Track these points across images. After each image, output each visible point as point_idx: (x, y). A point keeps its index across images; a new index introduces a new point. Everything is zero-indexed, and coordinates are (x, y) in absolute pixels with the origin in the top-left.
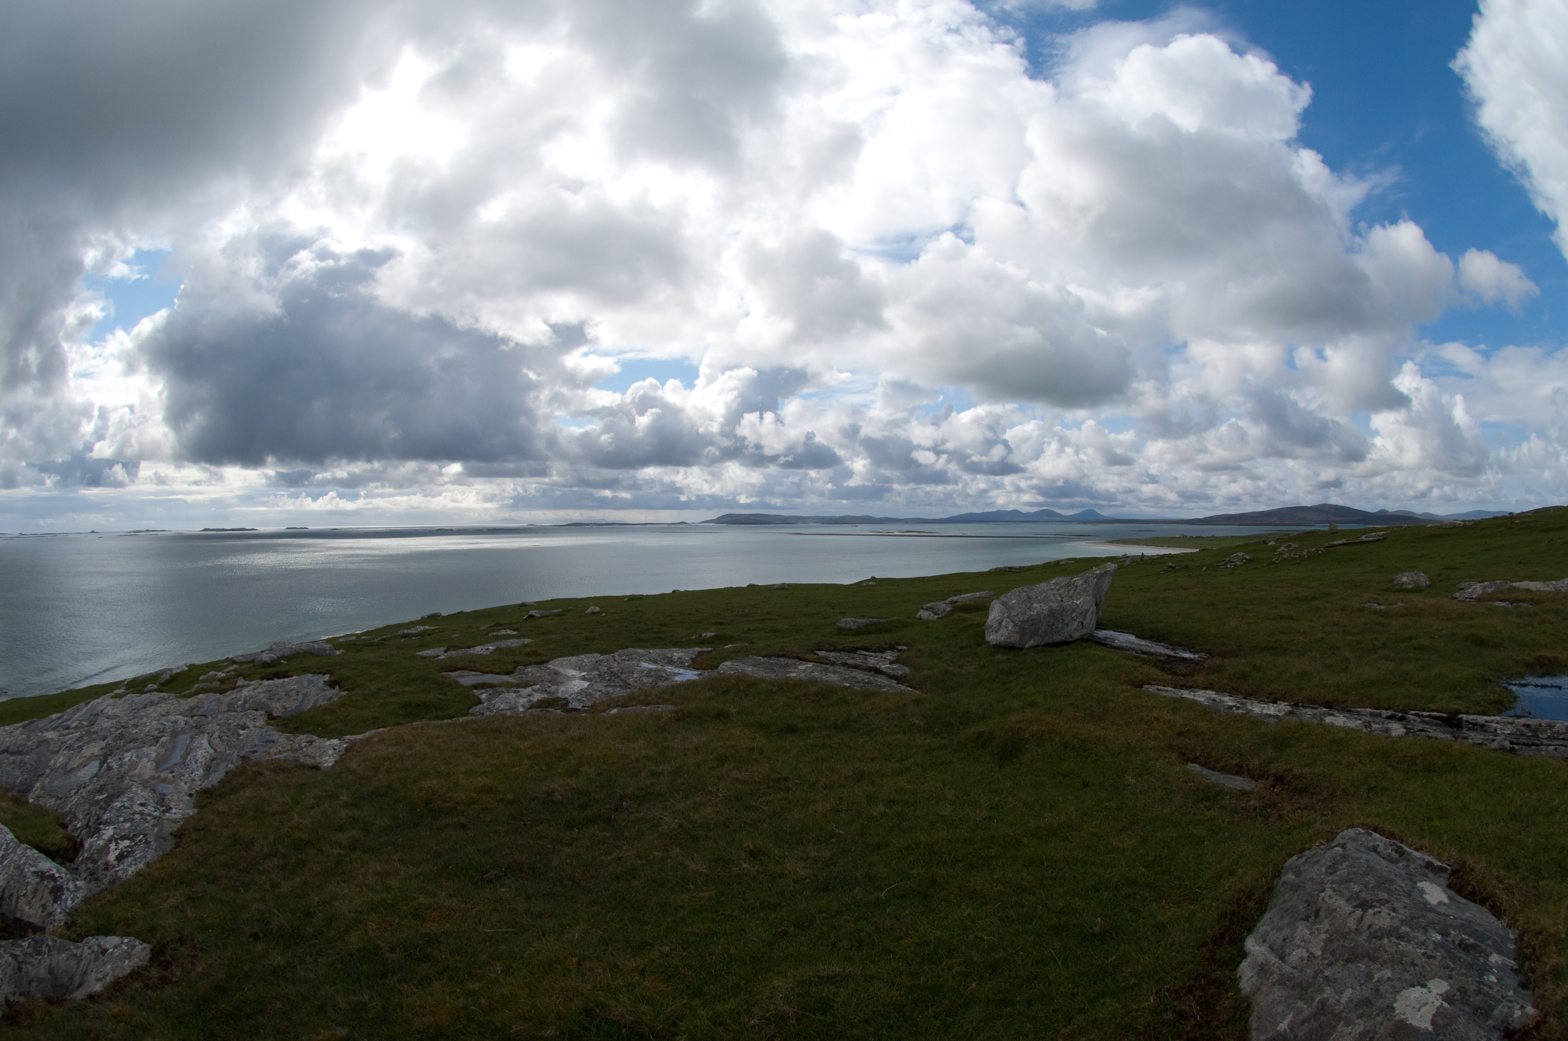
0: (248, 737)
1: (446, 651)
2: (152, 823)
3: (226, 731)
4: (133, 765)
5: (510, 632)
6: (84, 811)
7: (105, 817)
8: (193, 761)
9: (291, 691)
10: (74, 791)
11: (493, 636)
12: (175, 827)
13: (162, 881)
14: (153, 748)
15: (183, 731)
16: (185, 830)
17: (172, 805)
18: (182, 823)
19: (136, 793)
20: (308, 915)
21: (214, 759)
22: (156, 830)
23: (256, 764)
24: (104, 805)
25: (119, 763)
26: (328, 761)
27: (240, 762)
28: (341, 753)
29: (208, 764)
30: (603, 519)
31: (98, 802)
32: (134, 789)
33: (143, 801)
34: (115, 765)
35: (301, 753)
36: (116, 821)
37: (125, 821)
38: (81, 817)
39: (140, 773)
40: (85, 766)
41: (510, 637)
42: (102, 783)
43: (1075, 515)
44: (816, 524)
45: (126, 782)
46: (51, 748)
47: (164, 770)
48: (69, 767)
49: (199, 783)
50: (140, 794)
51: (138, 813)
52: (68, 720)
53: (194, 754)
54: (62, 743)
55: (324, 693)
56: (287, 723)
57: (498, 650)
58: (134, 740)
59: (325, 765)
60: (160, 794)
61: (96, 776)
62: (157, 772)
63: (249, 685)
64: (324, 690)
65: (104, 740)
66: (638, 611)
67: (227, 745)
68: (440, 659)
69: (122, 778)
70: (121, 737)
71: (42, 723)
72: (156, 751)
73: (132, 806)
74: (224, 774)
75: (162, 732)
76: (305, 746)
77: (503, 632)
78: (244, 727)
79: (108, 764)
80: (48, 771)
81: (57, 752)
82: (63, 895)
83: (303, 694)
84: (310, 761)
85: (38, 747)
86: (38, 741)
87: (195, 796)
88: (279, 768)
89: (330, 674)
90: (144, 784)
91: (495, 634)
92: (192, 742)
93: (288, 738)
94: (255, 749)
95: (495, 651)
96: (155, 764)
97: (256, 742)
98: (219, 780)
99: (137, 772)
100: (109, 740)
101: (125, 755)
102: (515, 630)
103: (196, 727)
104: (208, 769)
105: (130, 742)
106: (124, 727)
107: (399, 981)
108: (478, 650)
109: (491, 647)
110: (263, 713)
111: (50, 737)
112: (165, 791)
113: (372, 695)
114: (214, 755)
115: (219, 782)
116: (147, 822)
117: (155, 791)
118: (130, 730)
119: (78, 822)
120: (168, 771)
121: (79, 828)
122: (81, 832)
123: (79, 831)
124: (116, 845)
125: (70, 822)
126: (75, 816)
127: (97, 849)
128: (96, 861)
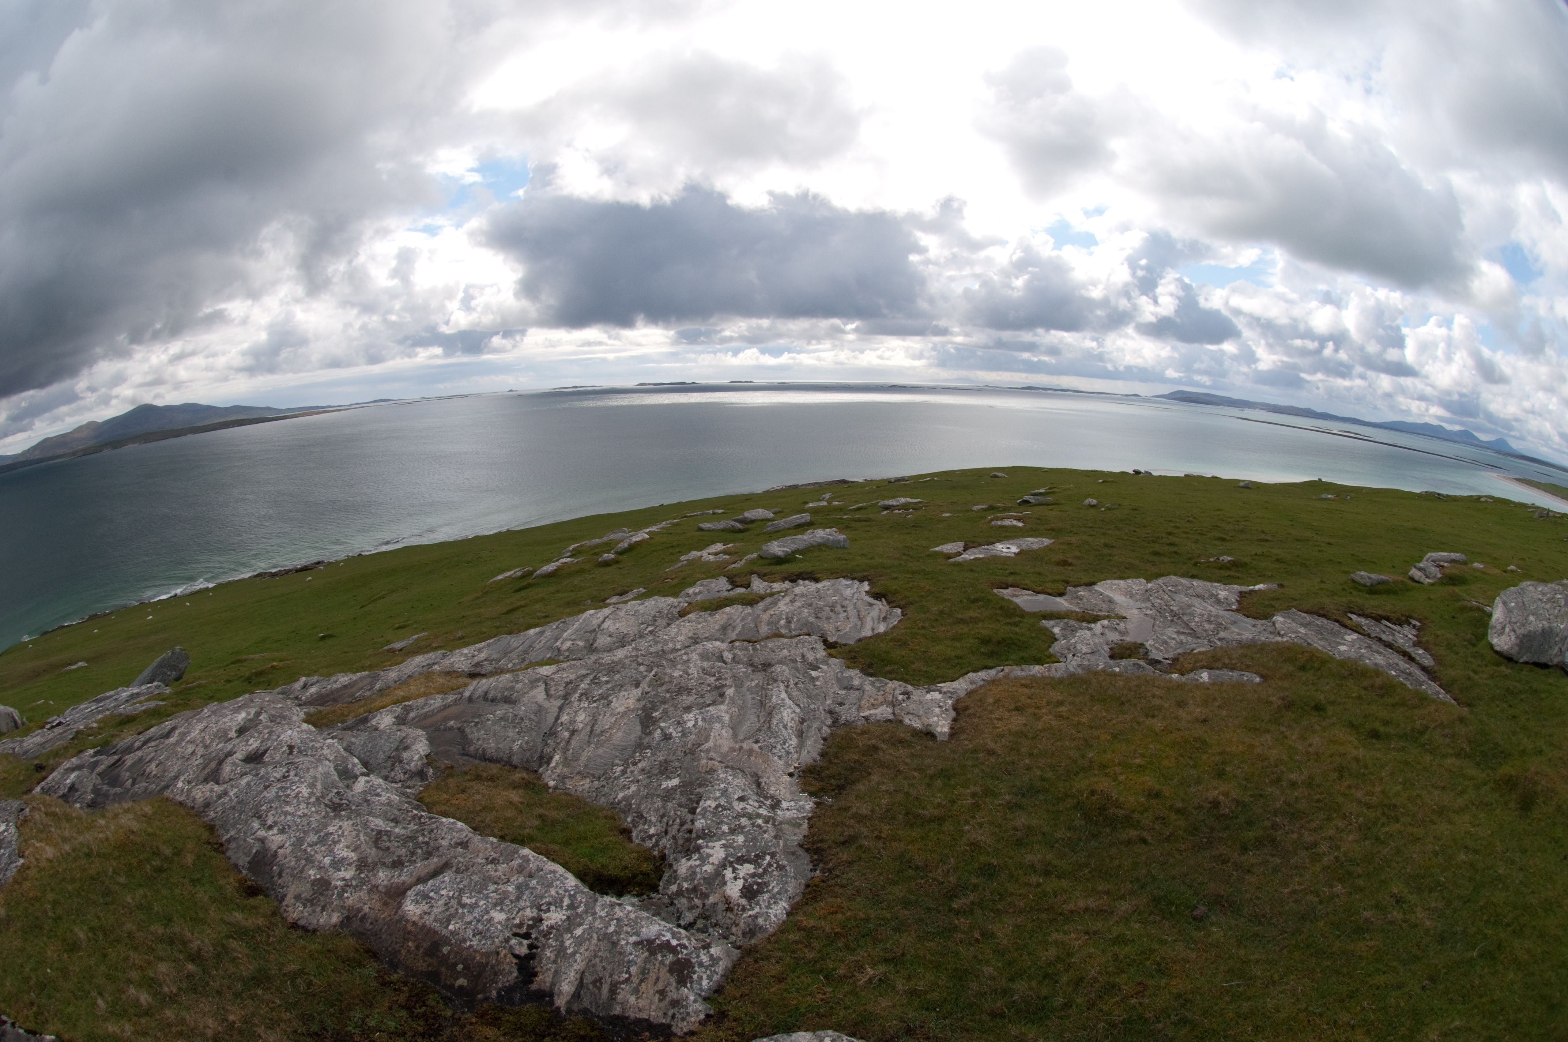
4: (703, 735)
7: (698, 825)
8: (780, 726)
12: (800, 832)
15: (747, 677)
17: (778, 795)
18: (804, 825)
19: (727, 782)
21: (803, 720)
23: (848, 723)
24: (684, 800)
26: (940, 724)
27: (831, 721)
28: (952, 714)
29: (798, 728)
31: (670, 794)
32: (720, 773)
33: (740, 793)
34: (673, 732)
35: (902, 711)
36: (720, 832)
37: (732, 832)
38: (653, 819)
47: (745, 739)
49: (796, 756)
50: (732, 782)
51: (745, 816)
53: (778, 715)
58: (686, 691)
60: (755, 778)
62: (738, 742)
67: (808, 696)
69: (695, 754)
72: (727, 712)
73: (730, 804)
74: (820, 741)
75: (720, 679)
76: (903, 700)
78: (811, 666)
79: (662, 730)
82: (693, 972)
84: (918, 724)
87: (797, 775)
93: (875, 685)
94: (839, 699)
96: (731, 731)
97: (836, 689)
98: (818, 751)
100: (645, 687)
101: (684, 715)
104: (800, 736)
105: (680, 692)
114: (802, 714)
115: (820, 755)
117: (745, 773)
119: (650, 827)
120: (750, 741)
121: (652, 836)
122: (657, 841)
123: (654, 839)
124: (733, 872)
125: (635, 824)
126: (642, 816)
127: (705, 879)
128: (706, 896)
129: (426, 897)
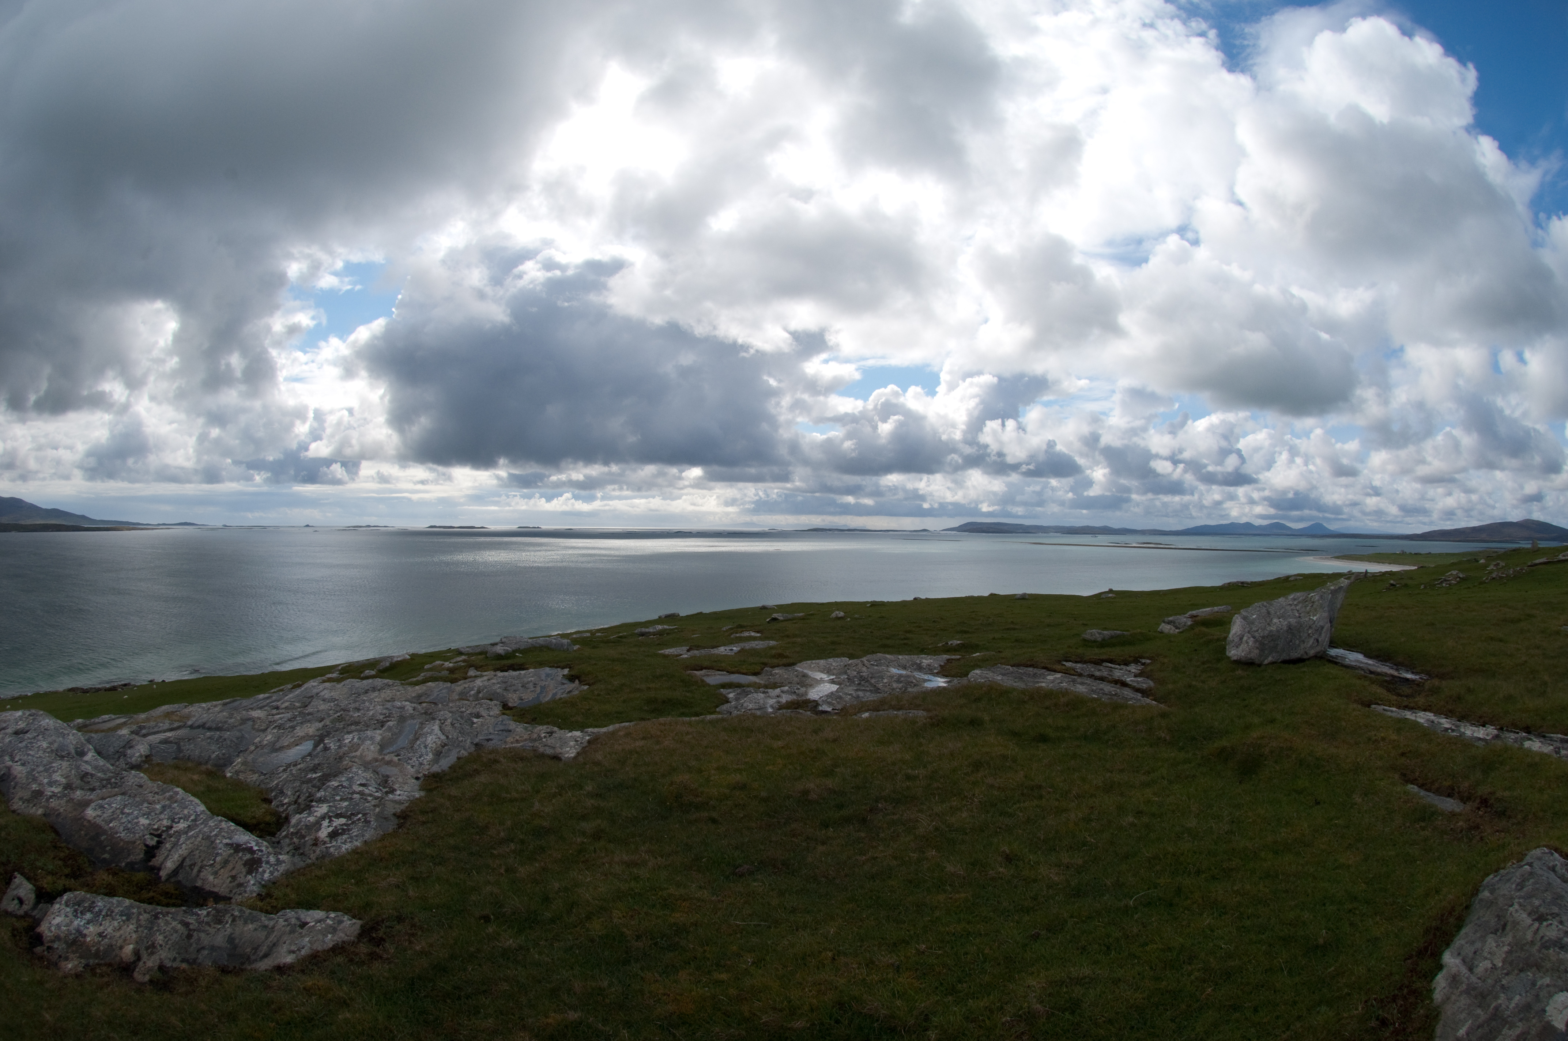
0: (482, 725)
1: (688, 651)
2: (373, 803)
3: (459, 719)
4: (354, 747)
5: (753, 634)
6: (294, 788)
7: (319, 795)
8: (422, 746)
9: (528, 682)
10: (281, 769)
11: (736, 637)
12: (399, 809)
13: (381, 860)
14: (378, 732)
15: (412, 717)
16: (411, 811)
17: (396, 786)
18: (407, 805)
19: (356, 774)
20: (546, 899)
21: (446, 745)
22: (377, 810)
23: (491, 752)
24: (318, 784)
25: (338, 744)
26: (570, 752)
27: (473, 749)
28: (584, 745)
29: (438, 749)
30: (845, 525)
31: (310, 780)
32: (354, 769)
33: (364, 782)
34: (332, 746)
35: (540, 744)
36: (332, 799)
37: (341, 800)
38: (289, 793)
39: (361, 754)
40: (297, 745)
41: (755, 639)
42: (316, 761)
43: (1304, 528)
44: (1058, 534)
45: (345, 763)
46: (256, 727)
47: (389, 753)
48: (278, 745)
49: (427, 767)
50: (361, 775)
51: (358, 793)
52: (278, 701)
53: (424, 739)
54: (271, 722)
55: (563, 687)
56: (524, 714)
57: (742, 651)
58: (357, 723)
59: (566, 756)
60: (383, 776)
61: (310, 755)
62: (381, 755)
63: (482, 676)
64: (563, 684)
65: (321, 722)
66: (883, 617)
67: (460, 732)
68: (683, 659)
69: (341, 758)
70: (340, 719)
71: (245, 702)
72: (381, 735)
73: (351, 786)
74: (455, 760)
75: (388, 717)
76: (545, 737)
77: (746, 634)
78: (478, 716)
79: (324, 744)
80: (252, 748)
81: (266, 729)
82: (261, 867)
83: (541, 686)
84: (549, 751)
85: (241, 724)
86: (241, 719)
87: (422, 779)
88: (516, 756)
89: (570, 668)
90: (366, 765)
91: (738, 635)
92: (421, 728)
93: (526, 729)
94: (490, 737)
95: (739, 652)
96: (379, 747)
97: (491, 731)
98: (450, 765)
99: (358, 753)
100: (327, 722)
101: (346, 736)
102: (758, 632)
103: (426, 713)
104: (438, 754)
105: (352, 724)
106: (344, 710)
107: (642, 969)
108: (722, 650)
109: (734, 648)
110: (498, 703)
111: (256, 716)
112: (388, 773)
113: (615, 690)
114: (446, 741)
115: (450, 768)
116: (368, 802)
117: (377, 773)
118: (351, 713)
119: (285, 799)
120: (393, 755)
121: (286, 804)
122: (287, 807)
123: (285, 806)
124: (329, 822)
125: (276, 797)
126: (283, 792)
127: (307, 826)
128: (304, 837)
129: (102, 807)
